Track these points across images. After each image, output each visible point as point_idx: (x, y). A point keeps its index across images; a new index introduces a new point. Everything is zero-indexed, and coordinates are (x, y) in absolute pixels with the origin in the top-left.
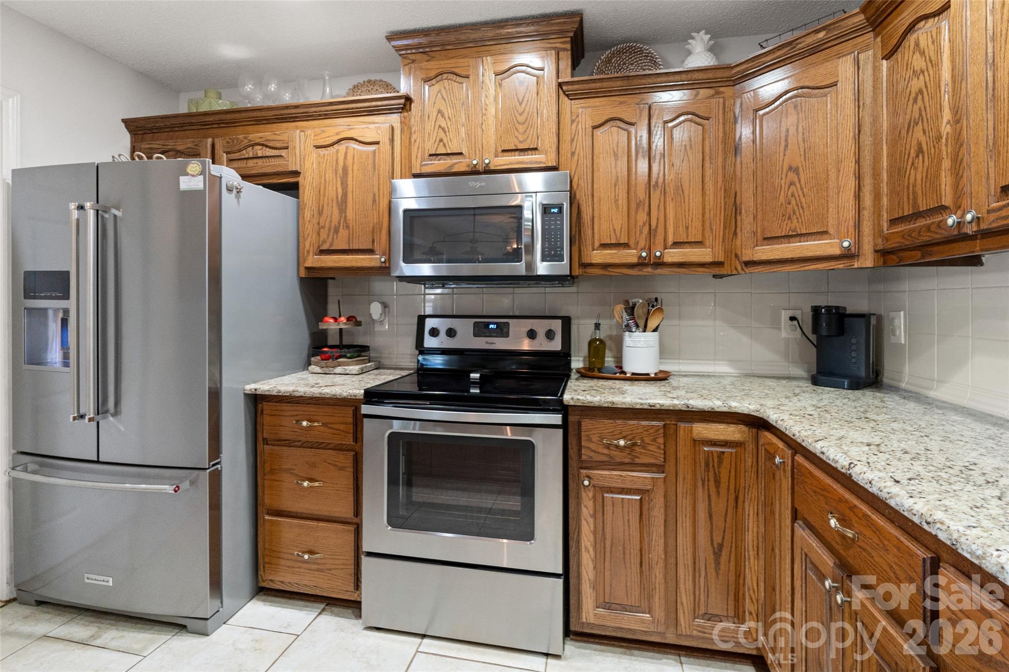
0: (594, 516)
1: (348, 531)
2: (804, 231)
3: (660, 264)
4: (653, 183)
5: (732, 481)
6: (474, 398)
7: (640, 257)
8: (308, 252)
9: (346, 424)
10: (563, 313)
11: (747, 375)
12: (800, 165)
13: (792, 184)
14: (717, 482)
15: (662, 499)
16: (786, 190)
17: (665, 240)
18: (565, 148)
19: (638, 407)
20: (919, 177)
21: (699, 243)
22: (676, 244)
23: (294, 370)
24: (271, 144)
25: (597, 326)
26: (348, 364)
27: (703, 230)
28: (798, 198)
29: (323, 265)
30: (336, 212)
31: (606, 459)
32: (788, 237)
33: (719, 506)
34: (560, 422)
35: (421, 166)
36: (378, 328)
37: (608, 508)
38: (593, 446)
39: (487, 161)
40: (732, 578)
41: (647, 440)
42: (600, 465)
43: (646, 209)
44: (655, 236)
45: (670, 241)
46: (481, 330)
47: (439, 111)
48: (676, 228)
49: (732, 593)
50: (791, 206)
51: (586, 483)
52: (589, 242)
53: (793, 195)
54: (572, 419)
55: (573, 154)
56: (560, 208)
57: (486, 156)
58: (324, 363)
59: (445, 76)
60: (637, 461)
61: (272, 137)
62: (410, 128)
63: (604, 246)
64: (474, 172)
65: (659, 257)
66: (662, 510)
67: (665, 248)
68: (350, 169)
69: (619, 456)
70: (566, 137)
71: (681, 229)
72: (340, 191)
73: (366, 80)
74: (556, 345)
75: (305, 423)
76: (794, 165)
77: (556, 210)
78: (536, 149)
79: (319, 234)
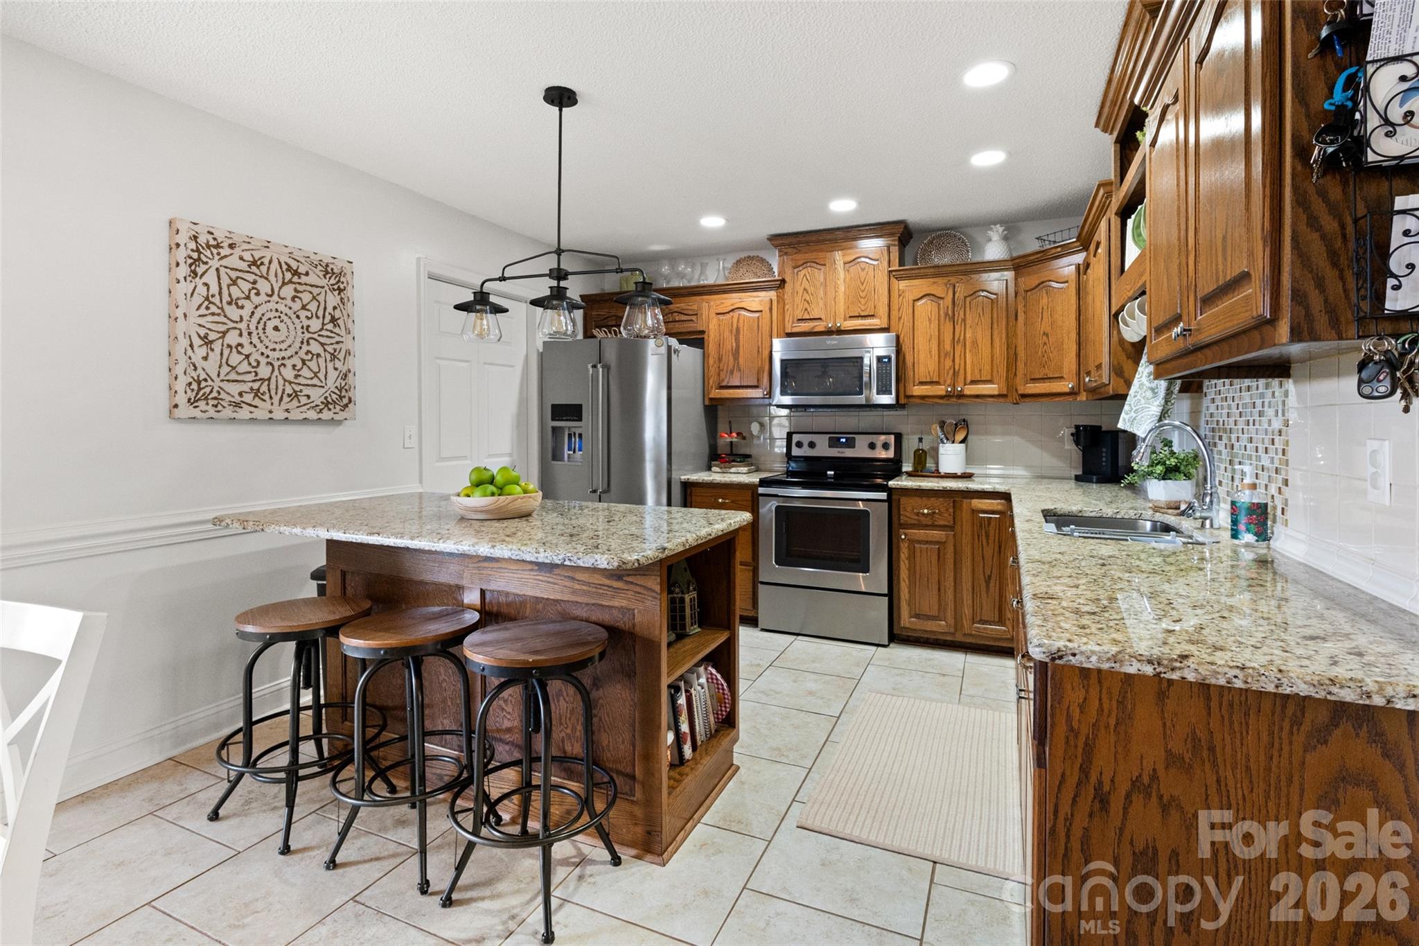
0: (909, 558)
1: (748, 570)
2: (1051, 376)
3: (961, 396)
4: (956, 339)
5: (997, 535)
6: (830, 484)
7: (947, 391)
8: (712, 387)
9: (747, 501)
10: (897, 431)
11: (1038, 477)
12: (1049, 332)
13: (1045, 344)
14: (987, 536)
15: (952, 548)
16: (1042, 347)
17: (965, 379)
18: (894, 313)
19: (936, 488)
21: (990, 382)
22: (973, 382)
23: (701, 470)
24: (685, 312)
25: (921, 440)
26: (740, 466)
27: (992, 372)
28: (1048, 354)
29: (723, 396)
30: (731, 359)
31: (916, 522)
32: (1043, 379)
33: (989, 551)
34: (885, 498)
35: (792, 327)
36: (755, 441)
37: (918, 554)
38: (908, 514)
39: (838, 325)
40: (997, 598)
41: (942, 510)
42: (913, 526)
43: (952, 358)
44: (958, 376)
45: (969, 380)
46: (834, 443)
47: (805, 289)
48: (973, 370)
49: (997, 606)
50: (1044, 358)
51: (903, 537)
52: (911, 381)
53: (1045, 351)
54: (894, 497)
55: (900, 318)
56: (889, 358)
57: (838, 320)
58: (722, 465)
59: (809, 264)
60: (936, 523)
61: (687, 307)
62: (784, 300)
63: (922, 383)
64: (829, 332)
65: (961, 391)
66: (952, 555)
67: (965, 384)
68: (741, 329)
69: (925, 521)
70: (895, 307)
71: (977, 372)
72: (734, 344)
73: (747, 256)
74: (890, 454)
75: (720, 500)
76: (1046, 332)
77: (886, 360)
78: (873, 316)
79: (719, 375)
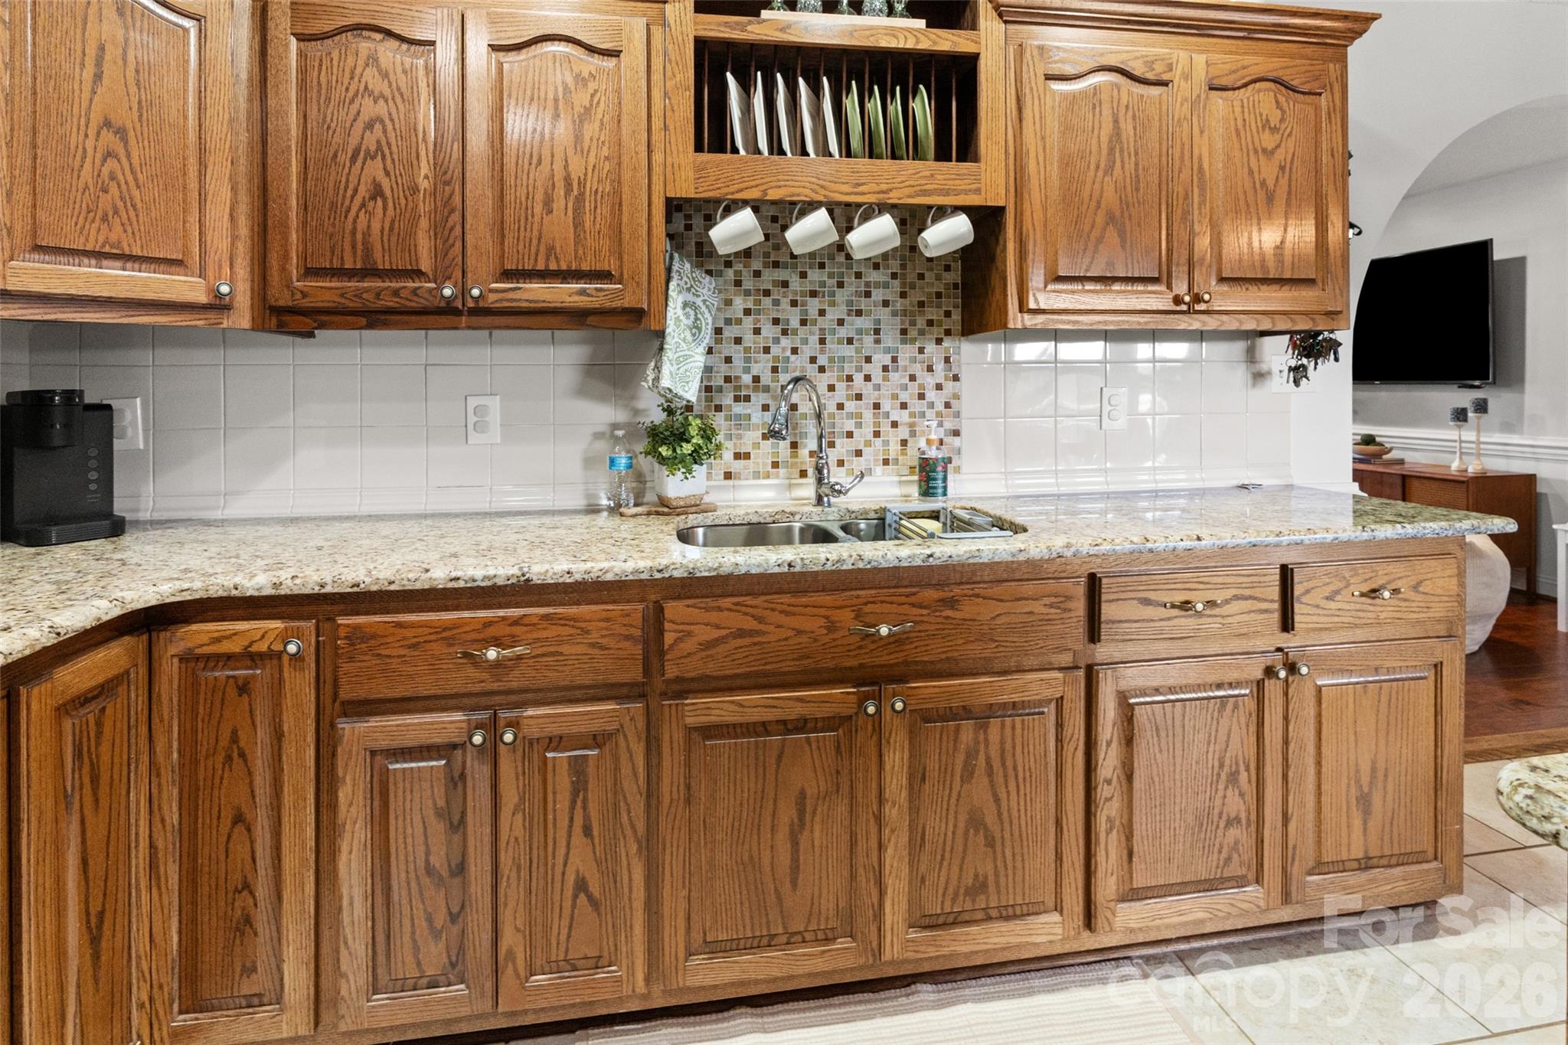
2: (137, 251)
12: (129, 126)
13: (109, 154)
16: (98, 162)
20: (376, 226)
28: (124, 187)
32: (97, 256)
50: (109, 196)
53: (112, 177)
76: (117, 122)
